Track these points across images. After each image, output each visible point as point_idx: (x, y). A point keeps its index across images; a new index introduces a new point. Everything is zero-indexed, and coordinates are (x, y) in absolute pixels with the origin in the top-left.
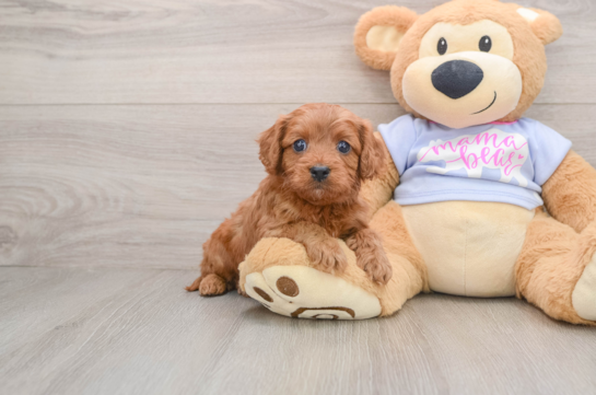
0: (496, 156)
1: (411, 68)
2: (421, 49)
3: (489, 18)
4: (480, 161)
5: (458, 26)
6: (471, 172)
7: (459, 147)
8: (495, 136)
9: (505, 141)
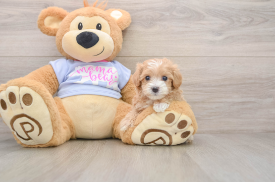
0: (104, 77)
1: (66, 35)
2: (70, 27)
3: (100, 16)
4: (97, 78)
5: (88, 18)
6: (94, 82)
7: (89, 71)
8: (104, 69)
9: (108, 71)
